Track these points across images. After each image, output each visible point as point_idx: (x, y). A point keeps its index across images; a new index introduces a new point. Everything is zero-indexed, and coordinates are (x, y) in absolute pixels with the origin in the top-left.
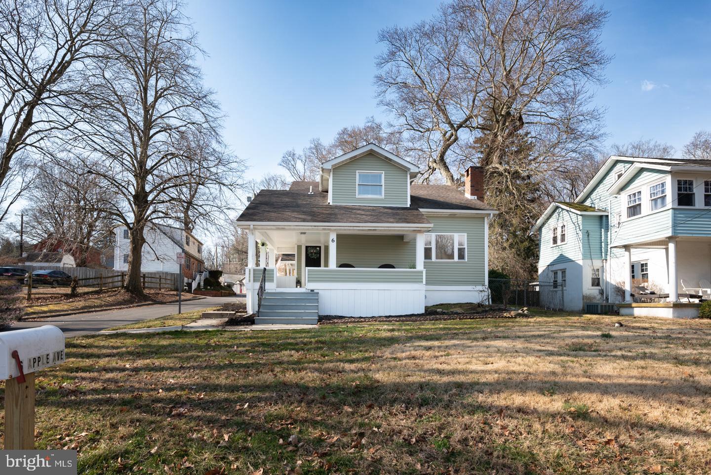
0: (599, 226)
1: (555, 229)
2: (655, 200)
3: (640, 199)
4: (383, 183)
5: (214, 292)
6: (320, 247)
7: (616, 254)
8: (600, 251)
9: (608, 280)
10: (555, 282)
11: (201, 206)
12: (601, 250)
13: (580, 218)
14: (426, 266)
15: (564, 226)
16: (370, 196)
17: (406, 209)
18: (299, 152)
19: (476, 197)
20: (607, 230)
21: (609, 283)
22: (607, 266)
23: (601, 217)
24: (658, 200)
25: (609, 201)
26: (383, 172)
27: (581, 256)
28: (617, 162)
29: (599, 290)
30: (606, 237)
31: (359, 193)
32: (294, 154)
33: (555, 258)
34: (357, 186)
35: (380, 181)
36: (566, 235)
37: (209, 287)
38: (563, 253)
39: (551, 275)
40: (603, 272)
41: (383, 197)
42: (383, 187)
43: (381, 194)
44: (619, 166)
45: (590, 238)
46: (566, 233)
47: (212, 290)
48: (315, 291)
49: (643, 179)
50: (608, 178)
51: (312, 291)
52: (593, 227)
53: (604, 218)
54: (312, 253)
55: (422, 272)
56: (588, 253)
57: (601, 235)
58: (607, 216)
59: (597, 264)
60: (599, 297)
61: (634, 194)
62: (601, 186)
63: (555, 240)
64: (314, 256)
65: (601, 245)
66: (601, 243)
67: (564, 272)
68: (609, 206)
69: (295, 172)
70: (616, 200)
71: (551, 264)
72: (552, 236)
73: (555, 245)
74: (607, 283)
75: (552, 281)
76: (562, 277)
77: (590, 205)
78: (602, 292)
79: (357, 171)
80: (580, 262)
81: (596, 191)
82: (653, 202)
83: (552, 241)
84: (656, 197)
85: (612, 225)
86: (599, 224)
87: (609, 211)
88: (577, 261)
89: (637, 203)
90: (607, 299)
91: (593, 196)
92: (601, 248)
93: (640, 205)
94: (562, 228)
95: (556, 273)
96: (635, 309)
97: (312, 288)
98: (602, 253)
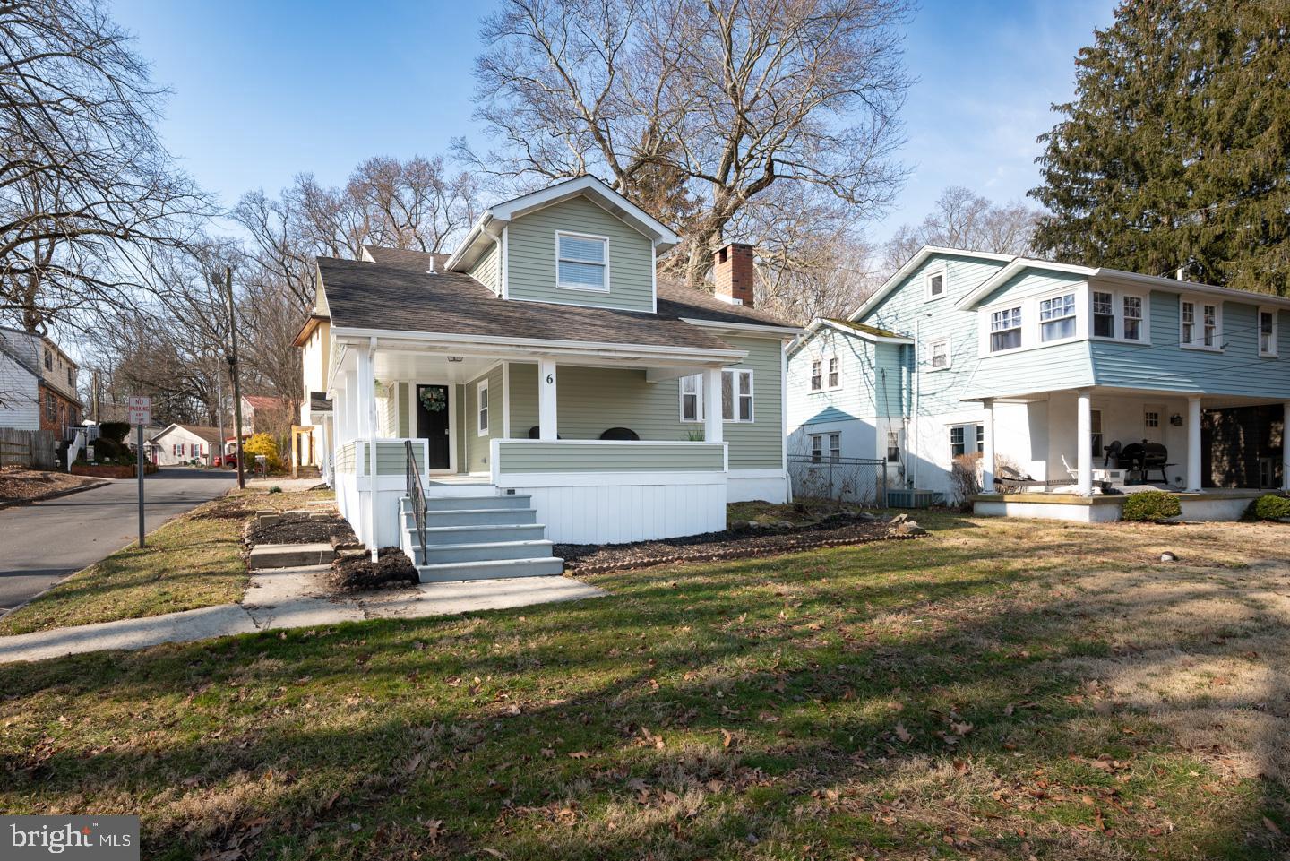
0: (897, 362)
1: (817, 364)
2: (1050, 324)
3: (1016, 321)
4: (607, 261)
5: (120, 468)
6: (446, 388)
7: (930, 409)
8: (898, 403)
9: (913, 451)
10: (817, 453)
11: (112, 286)
12: (901, 402)
13: (871, 348)
14: (728, 432)
15: (837, 359)
16: (581, 286)
17: (651, 316)
18: (273, 196)
19: (741, 301)
20: (911, 370)
21: (914, 456)
22: (911, 428)
23: (902, 347)
24: (1058, 323)
25: (916, 320)
26: (608, 238)
27: (874, 411)
28: (933, 256)
29: (899, 468)
30: (910, 381)
31: (561, 280)
32: (263, 200)
33: (818, 412)
34: (557, 262)
35: (601, 258)
36: (840, 375)
37: (108, 459)
38: (834, 406)
39: (809, 442)
40: (904, 438)
41: (607, 288)
42: (608, 269)
43: (602, 283)
44: (936, 265)
45: (887, 382)
46: (839, 370)
47: (117, 464)
48: (518, 493)
49: (1027, 287)
50: (912, 282)
51: (511, 491)
52: (890, 362)
53: (907, 348)
54: (429, 399)
55: (721, 448)
56: (884, 410)
57: (901, 377)
58: (912, 346)
59: (896, 424)
60: (898, 479)
61: (1005, 313)
62: (899, 295)
63: (816, 382)
64: (436, 407)
65: (901, 393)
66: (901, 389)
67: (835, 437)
68: (916, 329)
69: (266, 233)
70: (930, 319)
71: (811, 423)
72: (810, 375)
73: (818, 391)
74: (912, 457)
75: (810, 453)
76: (832, 445)
77: (876, 326)
78: (902, 472)
79: (557, 232)
80: (873, 422)
81: (889, 303)
82: (1045, 327)
83: (810, 384)
84: (1052, 319)
85: (921, 361)
86: (897, 358)
87: (916, 336)
88: (864, 420)
89: (1011, 327)
90: (911, 482)
91: (882, 311)
92: (901, 398)
93: (1018, 331)
94: (831, 363)
95: (817, 438)
96: (1008, 504)
97: (511, 486)
98: (902, 406)
